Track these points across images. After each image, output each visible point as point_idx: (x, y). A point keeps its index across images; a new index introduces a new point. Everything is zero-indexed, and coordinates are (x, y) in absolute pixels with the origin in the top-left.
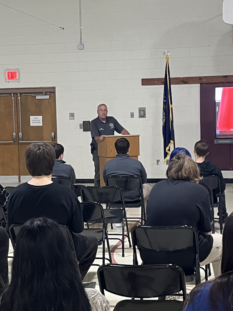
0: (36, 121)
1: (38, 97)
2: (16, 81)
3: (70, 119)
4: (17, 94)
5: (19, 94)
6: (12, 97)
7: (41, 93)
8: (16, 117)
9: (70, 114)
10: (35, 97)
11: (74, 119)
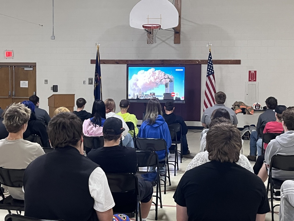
0: (24, 84)
1: (26, 69)
2: (11, 58)
3: (45, 84)
4: (12, 66)
5: (13, 66)
6: (9, 68)
7: (27, 66)
8: (11, 81)
9: (45, 80)
10: (24, 68)
11: (47, 84)
